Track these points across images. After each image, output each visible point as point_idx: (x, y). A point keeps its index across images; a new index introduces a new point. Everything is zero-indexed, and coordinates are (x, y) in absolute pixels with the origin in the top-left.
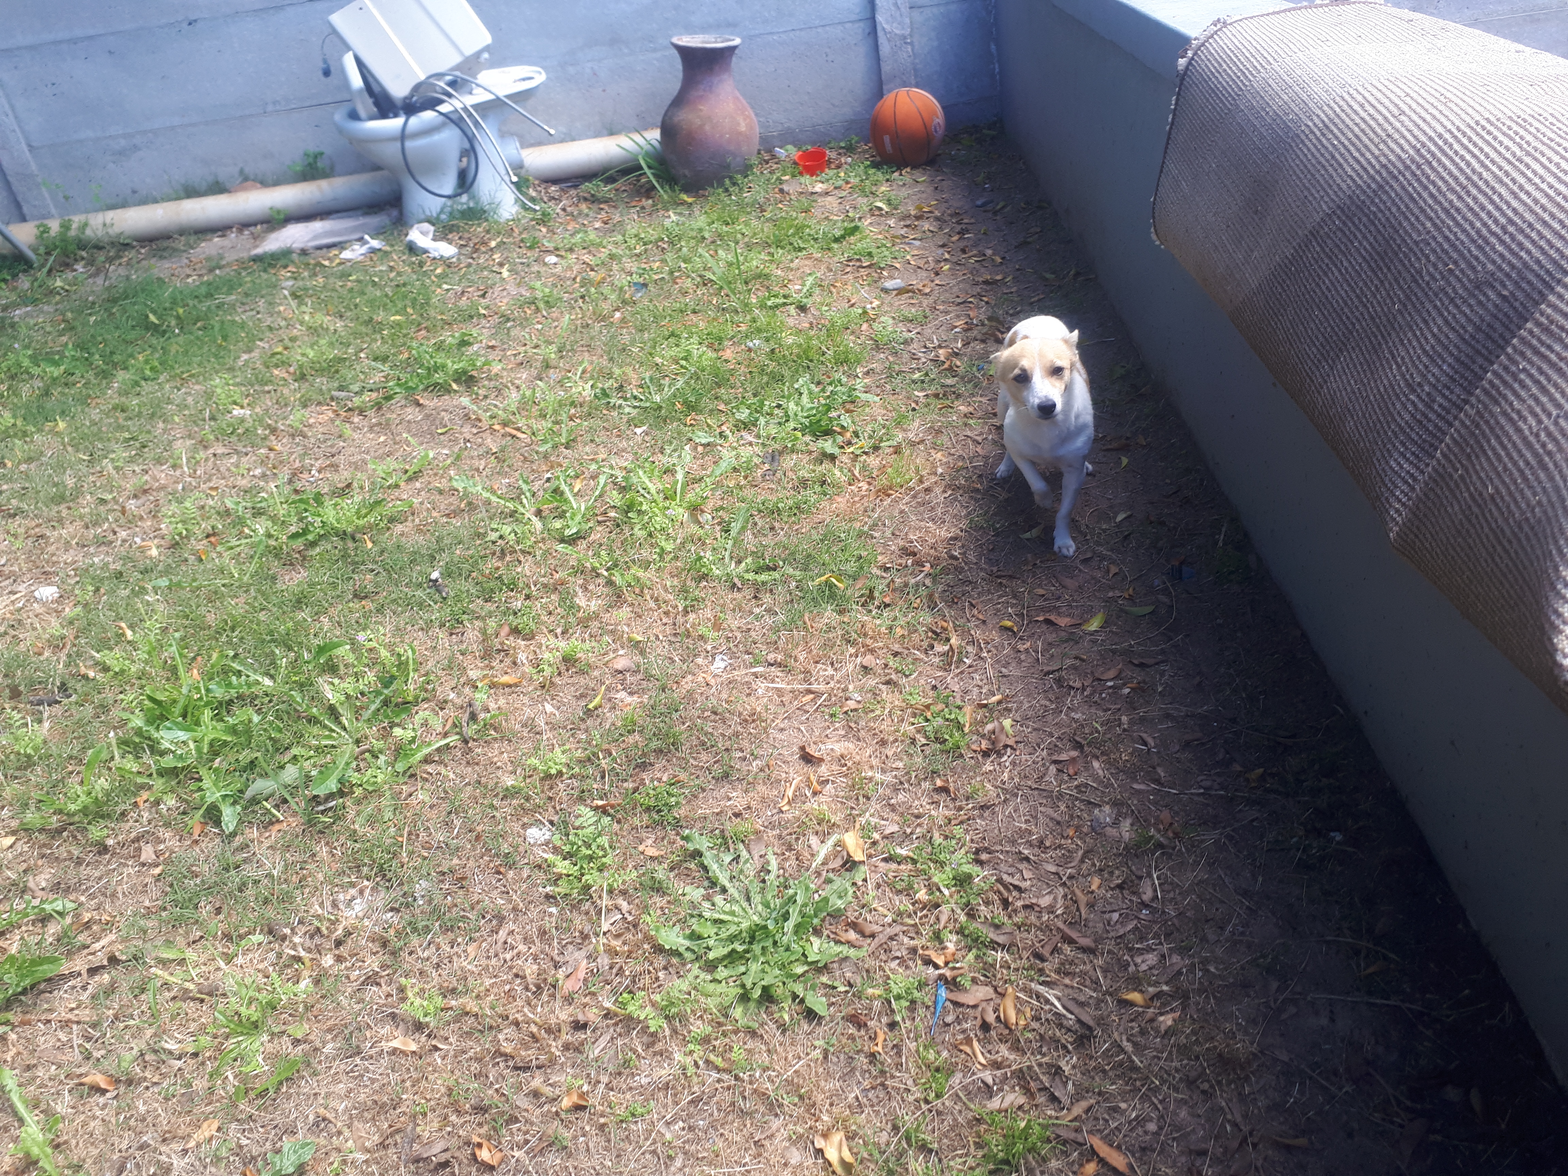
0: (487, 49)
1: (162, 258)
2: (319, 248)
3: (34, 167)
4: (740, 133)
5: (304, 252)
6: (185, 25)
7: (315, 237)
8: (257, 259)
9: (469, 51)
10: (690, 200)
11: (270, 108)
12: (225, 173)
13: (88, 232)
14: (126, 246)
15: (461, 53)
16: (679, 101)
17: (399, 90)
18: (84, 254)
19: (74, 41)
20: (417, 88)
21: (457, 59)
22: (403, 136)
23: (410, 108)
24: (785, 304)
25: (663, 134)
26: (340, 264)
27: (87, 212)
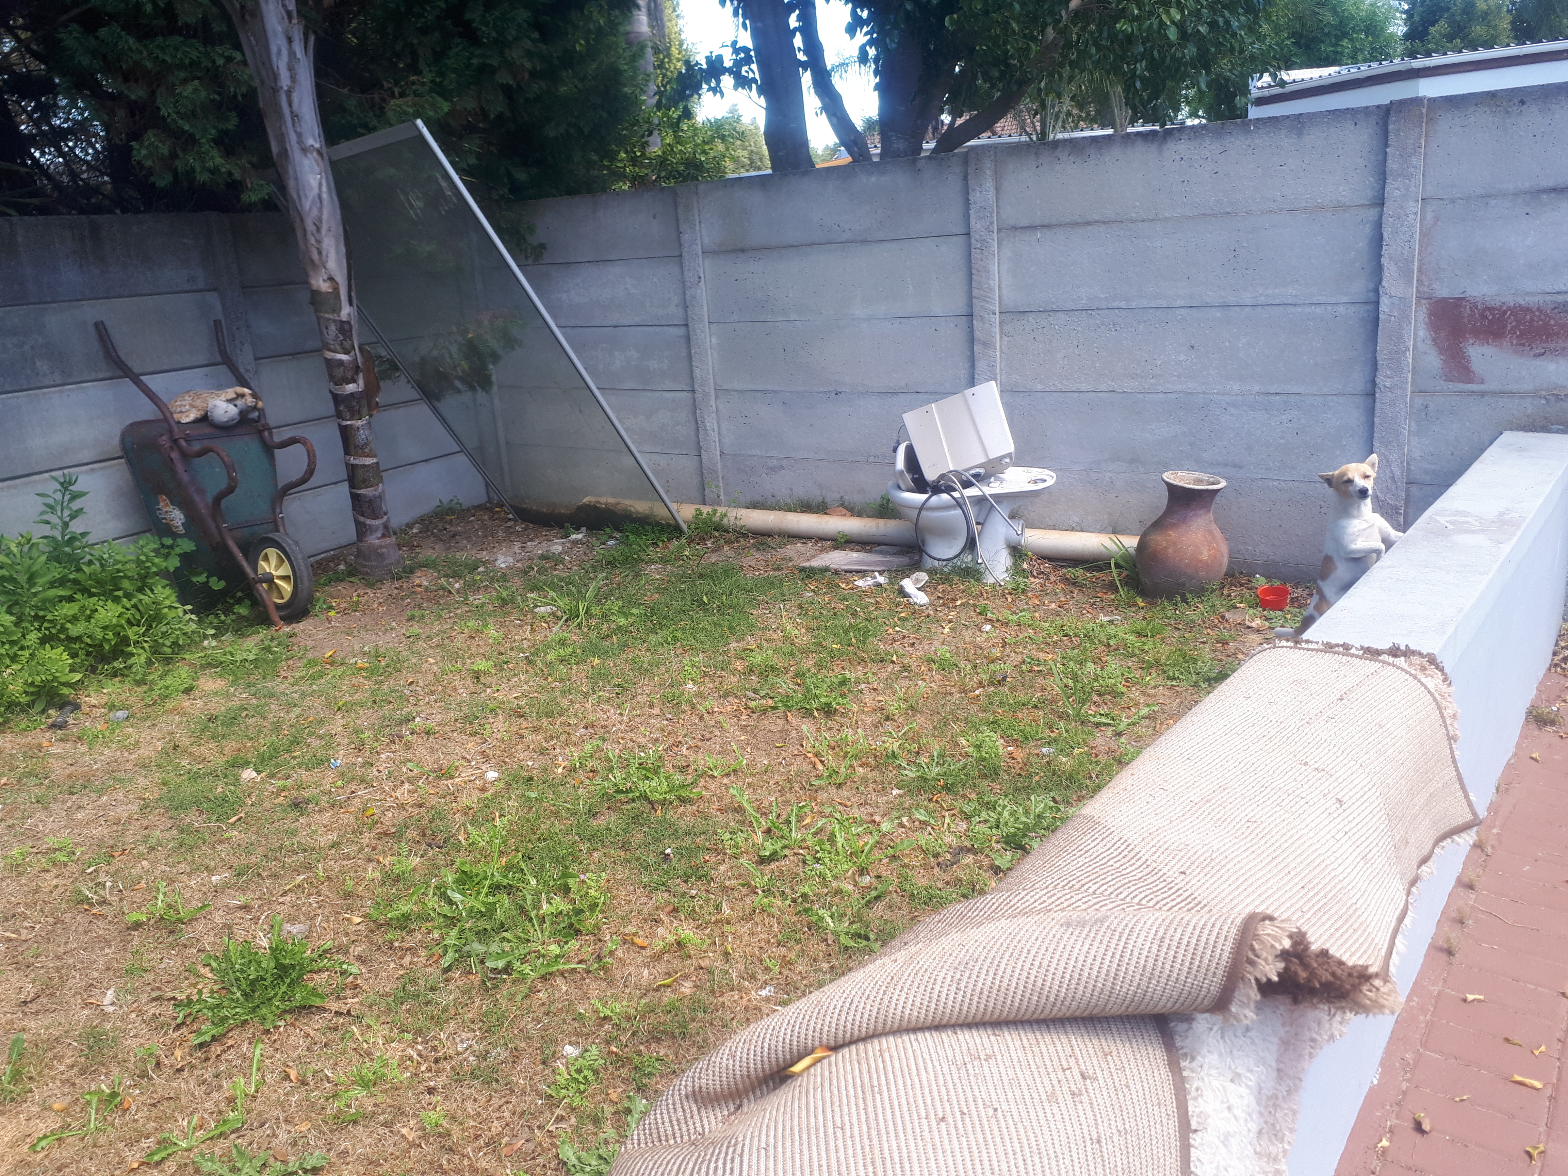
0: (1009, 455)
1: (758, 549)
2: (847, 571)
3: (719, 466)
4: (1200, 561)
5: (836, 572)
6: (833, 394)
7: (849, 563)
8: (803, 570)
9: (993, 455)
10: (1142, 605)
11: (871, 459)
12: (831, 496)
13: (725, 521)
14: (745, 536)
15: (987, 455)
16: (1158, 524)
17: (930, 475)
18: (717, 534)
19: (765, 392)
20: (942, 476)
21: (983, 460)
22: (923, 507)
23: (936, 488)
24: (1109, 724)
25: (1140, 543)
26: (852, 589)
27: (729, 506)
